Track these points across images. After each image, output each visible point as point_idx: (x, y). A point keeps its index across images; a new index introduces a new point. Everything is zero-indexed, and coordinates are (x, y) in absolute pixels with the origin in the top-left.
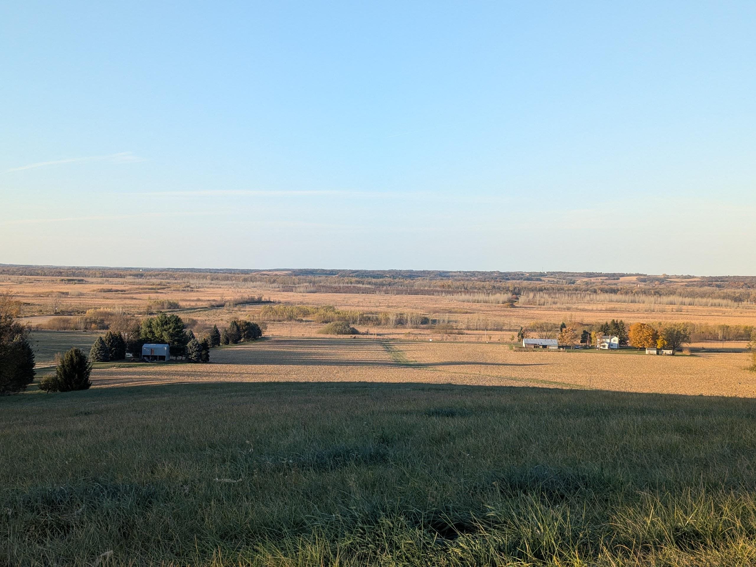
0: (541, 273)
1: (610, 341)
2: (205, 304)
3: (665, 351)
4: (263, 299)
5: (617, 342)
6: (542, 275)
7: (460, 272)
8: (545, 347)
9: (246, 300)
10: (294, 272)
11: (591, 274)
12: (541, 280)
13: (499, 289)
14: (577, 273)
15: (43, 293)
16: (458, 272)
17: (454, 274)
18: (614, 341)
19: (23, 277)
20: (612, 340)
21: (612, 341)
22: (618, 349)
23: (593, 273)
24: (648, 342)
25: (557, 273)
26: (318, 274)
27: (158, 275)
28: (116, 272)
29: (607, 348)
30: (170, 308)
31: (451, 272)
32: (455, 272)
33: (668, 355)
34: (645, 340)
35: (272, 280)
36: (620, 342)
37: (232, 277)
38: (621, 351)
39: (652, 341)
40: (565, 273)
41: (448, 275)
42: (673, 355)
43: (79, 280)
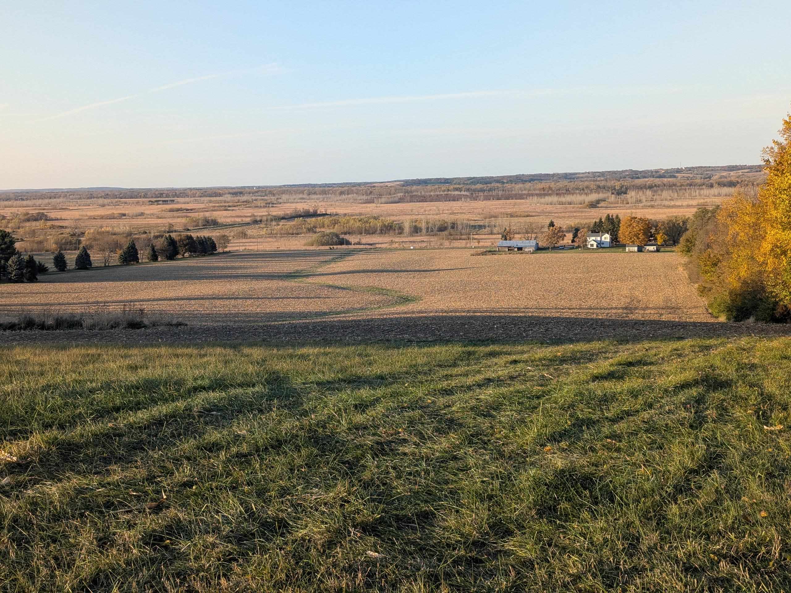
0: (678, 169)
1: (601, 238)
2: (248, 220)
3: (648, 247)
4: (319, 212)
5: (608, 240)
6: (679, 171)
7: (589, 173)
8: (520, 249)
9: (299, 213)
10: (406, 182)
11: (733, 167)
12: (675, 177)
13: (604, 188)
14: (718, 167)
15: (98, 216)
16: (586, 173)
17: (581, 175)
18: (605, 238)
19: (106, 201)
20: (603, 237)
21: (603, 239)
22: (609, 247)
23: (736, 166)
24: (638, 238)
25: (696, 168)
26: (432, 183)
27: (257, 192)
28: (217, 191)
29: (595, 247)
30: (204, 226)
31: (579, 173)
32: (583, 173)
33: (652, 252)
34: (635, 235)
35: (369, 192)
36: (612, 240)
37: (330, 190)
38: (613, 250)
39: (643, 237)
40: (705, 167)
41: (573, 176)
42: (658, 251)
43: (163, 201)
